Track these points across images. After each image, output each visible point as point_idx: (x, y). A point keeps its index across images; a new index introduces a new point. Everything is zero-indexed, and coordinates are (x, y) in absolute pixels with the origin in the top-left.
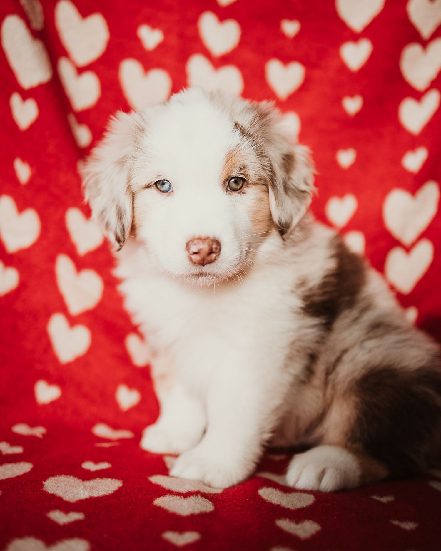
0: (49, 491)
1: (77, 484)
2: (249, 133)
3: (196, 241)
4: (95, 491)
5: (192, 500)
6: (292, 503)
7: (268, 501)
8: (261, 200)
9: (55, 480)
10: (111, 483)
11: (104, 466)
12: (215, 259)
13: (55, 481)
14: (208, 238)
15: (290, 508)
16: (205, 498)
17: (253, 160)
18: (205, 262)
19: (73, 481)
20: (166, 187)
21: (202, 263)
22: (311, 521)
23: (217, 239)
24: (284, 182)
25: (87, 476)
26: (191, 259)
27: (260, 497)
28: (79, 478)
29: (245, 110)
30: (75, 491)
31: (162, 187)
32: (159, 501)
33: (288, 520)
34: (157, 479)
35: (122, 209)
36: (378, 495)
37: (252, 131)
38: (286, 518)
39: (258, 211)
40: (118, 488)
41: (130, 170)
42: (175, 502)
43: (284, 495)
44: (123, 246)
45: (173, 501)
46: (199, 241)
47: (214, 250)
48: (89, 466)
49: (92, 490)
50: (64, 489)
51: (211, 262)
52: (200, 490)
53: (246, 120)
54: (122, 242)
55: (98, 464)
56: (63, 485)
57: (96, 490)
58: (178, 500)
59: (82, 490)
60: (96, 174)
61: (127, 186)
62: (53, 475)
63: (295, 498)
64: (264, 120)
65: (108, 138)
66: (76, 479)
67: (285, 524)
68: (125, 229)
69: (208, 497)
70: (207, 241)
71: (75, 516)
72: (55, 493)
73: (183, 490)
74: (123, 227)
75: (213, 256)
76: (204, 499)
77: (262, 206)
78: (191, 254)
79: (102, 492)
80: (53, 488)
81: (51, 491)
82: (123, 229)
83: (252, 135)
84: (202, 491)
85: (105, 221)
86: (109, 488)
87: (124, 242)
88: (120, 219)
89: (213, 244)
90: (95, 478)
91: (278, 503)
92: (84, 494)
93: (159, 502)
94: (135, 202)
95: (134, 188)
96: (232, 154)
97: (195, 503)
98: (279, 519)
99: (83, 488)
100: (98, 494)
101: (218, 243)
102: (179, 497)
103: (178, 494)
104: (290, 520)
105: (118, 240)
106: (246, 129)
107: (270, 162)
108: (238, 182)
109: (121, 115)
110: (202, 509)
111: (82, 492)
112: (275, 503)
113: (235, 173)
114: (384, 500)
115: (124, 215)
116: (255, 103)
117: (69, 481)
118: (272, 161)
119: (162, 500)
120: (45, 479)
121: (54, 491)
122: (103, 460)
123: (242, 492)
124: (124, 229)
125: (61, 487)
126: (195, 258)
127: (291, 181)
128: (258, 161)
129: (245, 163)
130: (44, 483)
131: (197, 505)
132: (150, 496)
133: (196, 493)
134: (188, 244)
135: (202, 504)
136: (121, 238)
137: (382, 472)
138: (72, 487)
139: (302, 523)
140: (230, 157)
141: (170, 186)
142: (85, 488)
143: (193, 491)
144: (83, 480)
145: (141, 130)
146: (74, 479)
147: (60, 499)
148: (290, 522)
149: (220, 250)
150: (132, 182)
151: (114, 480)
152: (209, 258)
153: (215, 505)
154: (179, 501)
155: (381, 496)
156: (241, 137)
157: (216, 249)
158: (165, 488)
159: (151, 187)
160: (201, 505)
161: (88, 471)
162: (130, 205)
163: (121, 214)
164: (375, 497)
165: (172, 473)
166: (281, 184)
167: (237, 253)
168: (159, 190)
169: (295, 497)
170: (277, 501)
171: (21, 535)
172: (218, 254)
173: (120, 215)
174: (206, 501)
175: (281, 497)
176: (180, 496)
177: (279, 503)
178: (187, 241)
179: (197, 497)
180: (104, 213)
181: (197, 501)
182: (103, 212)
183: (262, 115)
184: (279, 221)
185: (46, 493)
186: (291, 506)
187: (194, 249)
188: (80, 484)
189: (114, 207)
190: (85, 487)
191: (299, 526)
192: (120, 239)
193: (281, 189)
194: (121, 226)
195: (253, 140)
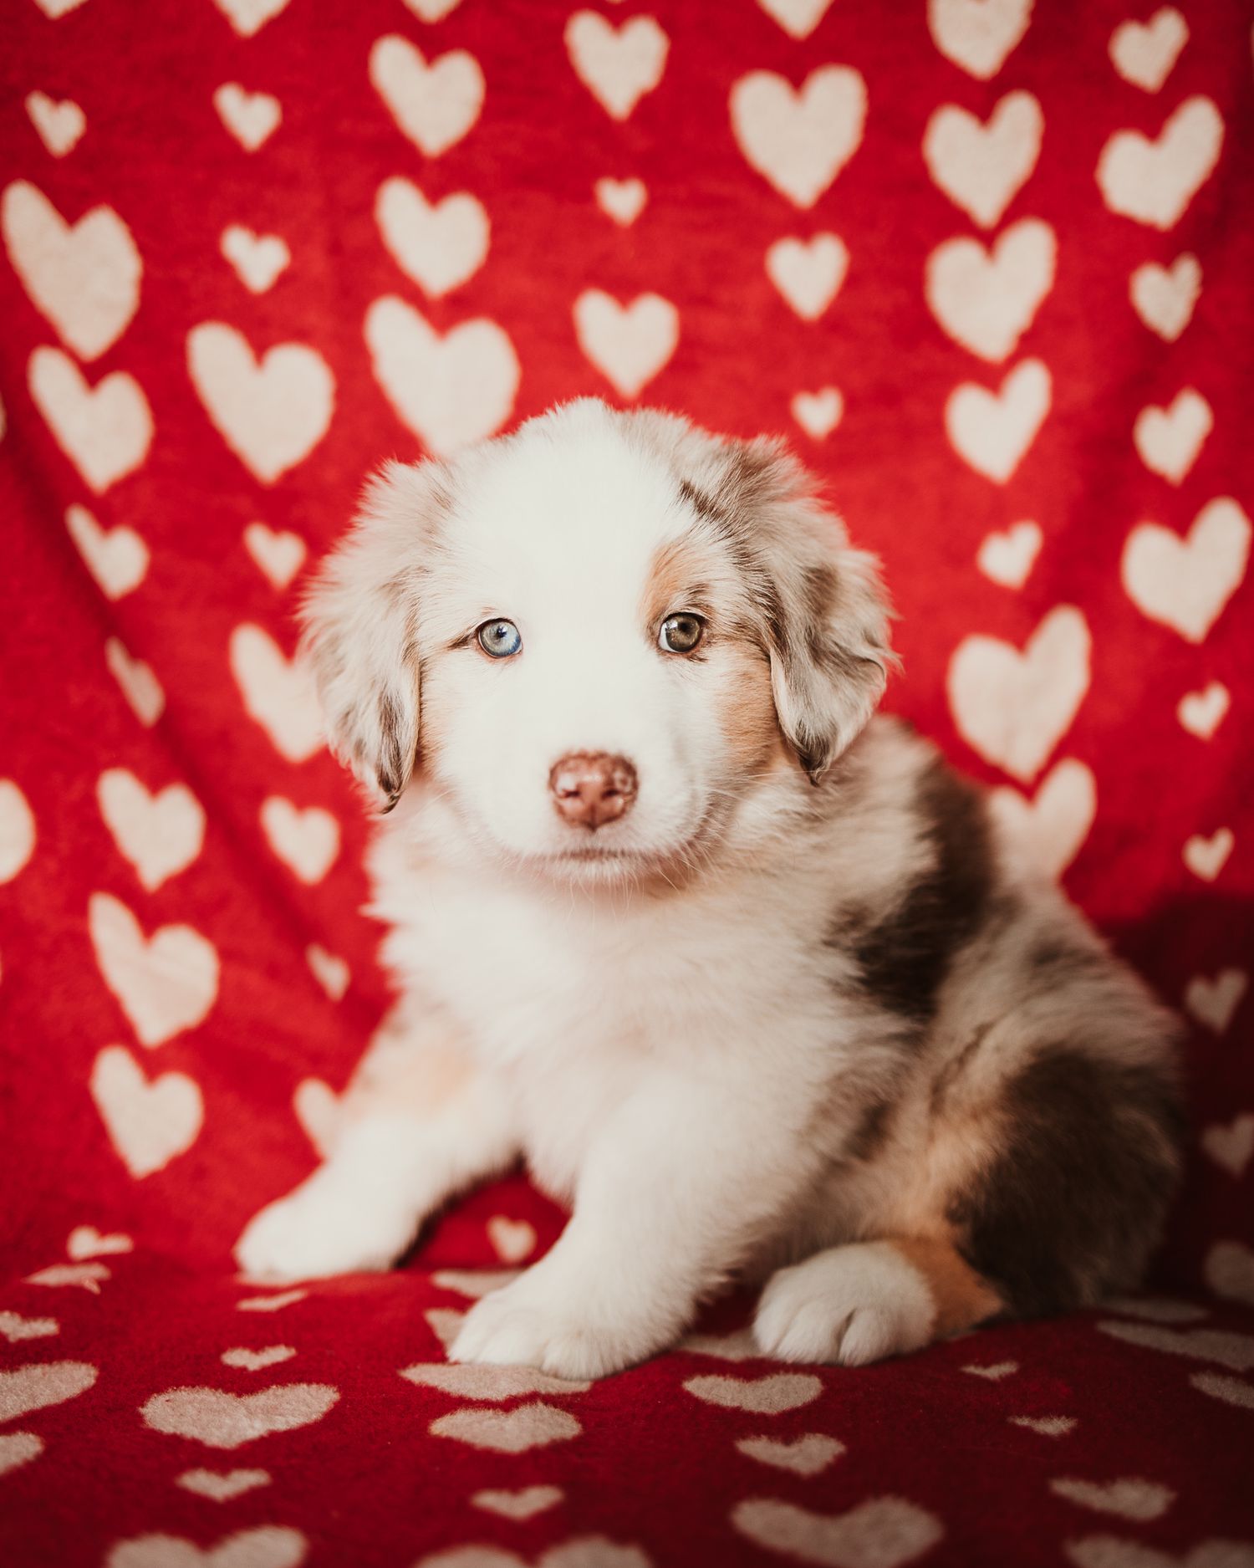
0: (162, 1429)
1: (225, 1405)
2: (715, 509)
3: (572, 764)
4: (277, 1417)
5: (525, 1414)
6: (769, 1400)
7: (710, 1403)
8: (746, 676)
9: (167, 1401)
10: (309, 1393)
11: (279, 1354)
12: (623, 811)
13: (170, 1404)
14: (601, 756)
15: (765, 1412)
16: (555, 1407)
17: (727, 575)
18: (598, 818)
19: (213, 1399)
20: (508, 642)
21: (592, 821)
22: (819, 1436)
23: (627, 759)
24: (810, 635)
25: (244, 1384)
26: (561, 811)
27: (689, 1395)
28: (226, 1391)
29: (711, 457)
30: (228, 1421)
31: (496, 644)
32: (444, 1425)
33: (764, 1438)
34: (421, 1374)
35: (394, 704)
36: (977, 1365)
37: (722, 504)
38: (759, 1435)
39: (742, 705)
40: (333, 1406)
41: (414, 603)
42: (485, 1423)
43: (747, 1385)
44: (398, 797)
45: (480, 1422)
46: (579, 762)
47: (618, 786)
48: (239, 1358)
49: (269, 1415)
50: (198, 1419)
51: (612, 818)
52: (538, 1390)
53: (709, 480)
54: (395, 789)
55: (261, 1353)
56: (191, 1410)
57: (280, 1415)
58: (490, 1418)
59: (244, 1418)
60: (333, 623)
61: (405, 646)
62: (160, 1390)
63: (774, 1390)
64: (754, 480)
65: (362, 528)
66: (220, 1394)
67: (759, 1449)
68: (402, 753)
69: (561, 1403)
70: (601, 762)
71: (246, 1480)
72: (178, 1432)
73: (499, 1393)
74: (397, 749)
75: (619, 802)
76: (552, 1409)
77: (752, 692)
78: (560, 797)
79: (296, 1419)
80: (171, 1420)
81: (168, 1429)
82: (395, 753)
83: (724, 512)
84: (543, 1392)
85: (354, 738)
86: (309, 1407)
87: (399, 788)
88: (390, 729)
89: (614, 770)
90: (268, 1387)
91: (736, 1404)
92: (252, 1427)
93: (442, 1427)
94: (425, 686)
95: (424, 650)
96: (669, 556)
97: (535, 1421)
98: (744, 1438)
99: (244, 1411)
100: (287, 1422)
101: (630, 769)
102: (490, 1413)
103: (487, 1404)
104: (769, 1438)
105: (386, 784)
106: (710, 498)
107: (772, 583)
108: (689, 628)
109: (396, 470)
110: (553, 1433)
111: (245, 1422)
112: (729, 1405)
113: (679, 603)
114: (994, 1372)
115: (399, 718)
116: (738, 443)
117: (202, 1400)
118: (778, 583)
119: (451, 1421)
120: (143, 1401)
121: (175, 1427)
122: (274, 1343)
123: (643, 1386)
124: (398, 754)
125: (190, 1416)
126: (571, 805)
127: (829, 633)
128: (739, 579)
129: (702, 578)
130: (142, 1410)
131: (541, 1425)
132: (417, 1416)
133: (532, 1398)
134: (553, 773)
135: (552, 1422)
136: (393, 777)
137: (988, 1303)
138: (217, 1414)
139: (800, 1442)
140: (664, 562)
141: (519, 640)
142: (251, 1413)
143: (521, 1394)
144: (239, 1395)
145: (444, 501)
146: (214, 1394)
147: (196, 1444)
148: (771, 1441)
149: (635, 786)
150: (420, 635)
151: (314, 1386)
152: (605, 806)
153: (581, 1419)
154: (494, 1421)
155: (986, 1365)
156: (696, 516)
157: (624, 782)
158: (449, 1393)
159: (467, 644)
160: (550, 1424)
161: (243, 1370)
162: (412, 692)
163: (390, 717)
164: (972, 1369)
165: (455, 1352)
166: (802, 638)
167: (683, 797)
168: (488, 650)
169: (773, 1387)
170: (733, 1400)
171: (131, 1532)
172: (628, 798)
173: (389, 719)
174: (558, 1414)
175: (740, 1392)
176: (494, 1409)
177: (738, 1405)
178: (552, 765)
179: (534, 1407)
180: (351, 717)
181: (538, 1416)
182: (347, 714)
183: (749, 469)
184: (797, 734)
185: (156, 1435)
186: (767, 1409)
187: (567, 782)
188: (235, 1403)
189: (376, 699)
190: (247, 1408)
191: (793, 1449)
192: (391, 780)
193: (801, 651)
194: (392, 747)
195: (725, 525)
